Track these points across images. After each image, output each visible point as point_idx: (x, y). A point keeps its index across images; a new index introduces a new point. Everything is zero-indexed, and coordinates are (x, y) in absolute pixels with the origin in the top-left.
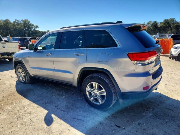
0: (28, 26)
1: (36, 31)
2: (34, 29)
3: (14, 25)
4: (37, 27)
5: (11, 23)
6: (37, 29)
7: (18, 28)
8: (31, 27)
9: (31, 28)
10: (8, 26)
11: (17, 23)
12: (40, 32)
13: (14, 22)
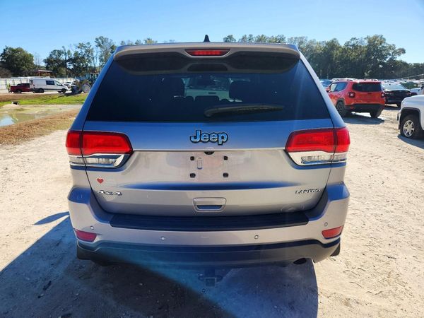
0: (377, 51)
1: (396, 63)
2: (391, 58)
3: (345, 51)
4: (403, 51)
5: (341, 47)
6: (398, 58)
7: (351, 58)
8: (384, 53)
9: (383, 57)
10: (332, 55)
11: (353, 45)
12: (405, 64)
13: (347, 44)
